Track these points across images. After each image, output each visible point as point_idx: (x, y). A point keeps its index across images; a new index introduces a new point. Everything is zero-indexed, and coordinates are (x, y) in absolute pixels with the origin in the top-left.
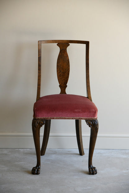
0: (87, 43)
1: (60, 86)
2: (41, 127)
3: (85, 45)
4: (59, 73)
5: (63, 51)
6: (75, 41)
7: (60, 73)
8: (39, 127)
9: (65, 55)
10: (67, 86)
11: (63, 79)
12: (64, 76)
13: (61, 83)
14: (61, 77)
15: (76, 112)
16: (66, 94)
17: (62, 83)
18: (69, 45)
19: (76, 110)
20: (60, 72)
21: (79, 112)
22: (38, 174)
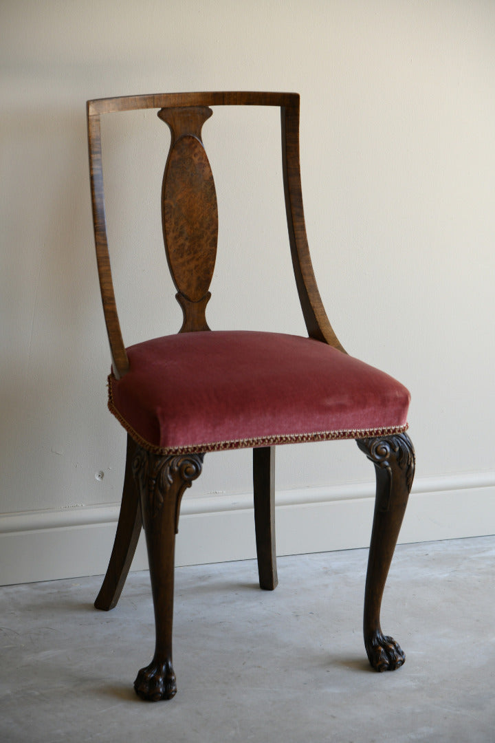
0: (289, 105)
1: (179, 297)
2: (188, 489)
3: (275, 112)
4: (175, 238)
5: (187, 141)
6: (236, 93)
7: (181, 241)
8: (176, 489)
9: (196, 160)
10: (209, 295)
11: (192, 265)
12: (195, 252)
13: (183, 286)
14: (186, 257)
15: (327, 409)
16: (207, 329)
17: (189, 286)
18: (210, 113)
19: (330, 402)
20: (181, 234)
21: (341, 408)
22: (168, 695)
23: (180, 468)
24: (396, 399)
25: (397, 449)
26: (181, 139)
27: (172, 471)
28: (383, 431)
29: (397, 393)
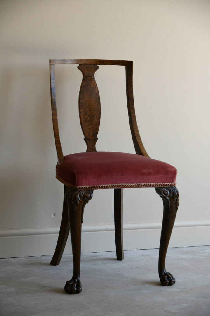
0: (129, 65)
1: (85, 139)
2: (87, 204)
3: (123, 68)
4: (84, 116)
5: (89, 78)
6: (108, 60)
7: (86, 117)
9: (92, 85)
10: (97, 139)
11: (91, 126)
12: (92, 121)
13: (87, 135)
14: (88, 123)
15: (144, 174)
16: (96, 151)
17: (89, 134)
18: (98, 68)
19: (145, 171)
20: (86, 114)
21: (149, 174)
23: (84, 195)
24: (171, 171)
25: (172, 192)
26: (87, 77)
27: (80, 196)
28: (166, 185)
29: (172, 169)
